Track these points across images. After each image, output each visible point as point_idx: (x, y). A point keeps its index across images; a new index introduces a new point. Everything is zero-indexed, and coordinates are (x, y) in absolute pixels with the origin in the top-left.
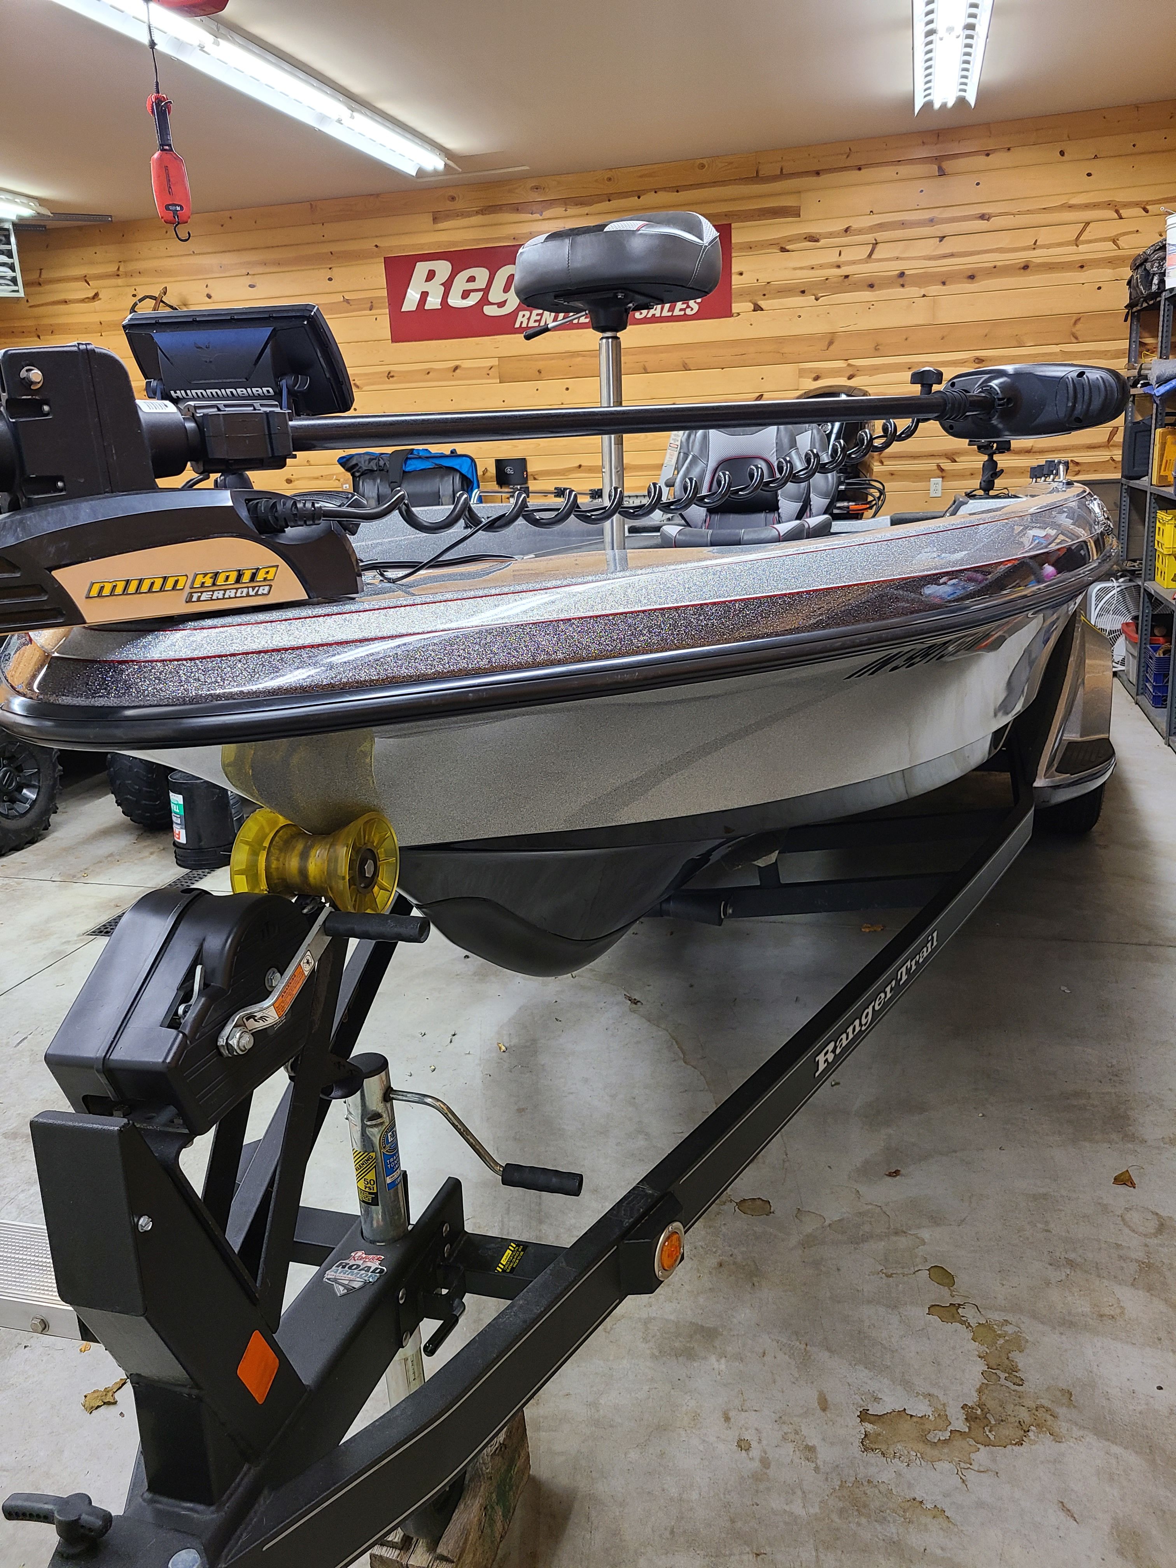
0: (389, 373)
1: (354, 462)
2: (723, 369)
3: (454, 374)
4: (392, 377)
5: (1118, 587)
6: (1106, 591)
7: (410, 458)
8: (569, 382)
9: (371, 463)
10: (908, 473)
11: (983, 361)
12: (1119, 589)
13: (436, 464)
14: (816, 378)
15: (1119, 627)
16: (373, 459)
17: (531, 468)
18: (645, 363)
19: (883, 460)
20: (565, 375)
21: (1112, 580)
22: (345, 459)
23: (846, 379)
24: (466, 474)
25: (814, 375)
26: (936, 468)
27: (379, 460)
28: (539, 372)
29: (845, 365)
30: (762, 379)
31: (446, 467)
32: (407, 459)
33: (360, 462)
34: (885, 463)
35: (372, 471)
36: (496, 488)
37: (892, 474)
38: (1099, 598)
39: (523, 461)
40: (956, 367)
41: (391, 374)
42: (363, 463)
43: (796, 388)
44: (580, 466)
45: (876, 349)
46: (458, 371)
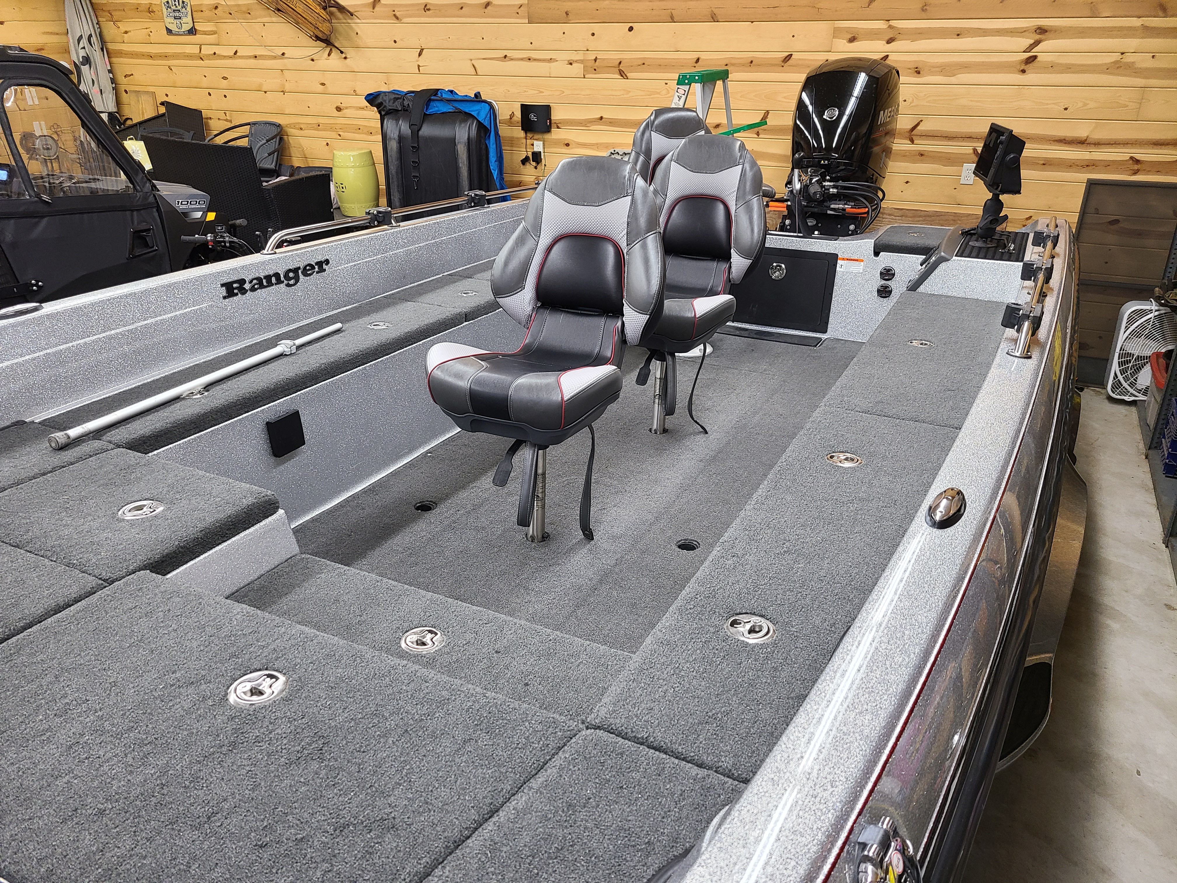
0: (426, 6)
1: (380, 100)
2: (752, 22)
3: (486, 11)
4: (429, 10)
5: (1156, 311)
6: (1142, 313)
7: (434, 100)
8: (595, 27)
9: (396, 103)
10: (940, 155)
11: (1047, 31)
12: (1157, 313)
13: (457, 109)
14: (852, 40)
15: (1148, 353)
16: (398, 98)
17: (556, 115)
18: (673, 11)
19: (914, 138)
20: (592, 19)
21: (1151, 301)
22: (371, 97)
23: (884, 42)
24: (482, 122)
25: (850, 36)
26: (972, 151)
27: (404, 100)
28: (567, 13)
29: (885, 27)
30: (793, 36)
31: (466, 113)
32: (430, 100)
33: (385, 101)
34: (915, 142)
35: (397, 111)
36: (522, 134)
37: (922, 155)
38: (1131, 320)
39: (547, 109)
40: (1012, 37)
41: (428, 7)
42: (387, 102)
43: (828, 49)
44: (601, 118)
45: (923, 10)
46: (489, 8)
